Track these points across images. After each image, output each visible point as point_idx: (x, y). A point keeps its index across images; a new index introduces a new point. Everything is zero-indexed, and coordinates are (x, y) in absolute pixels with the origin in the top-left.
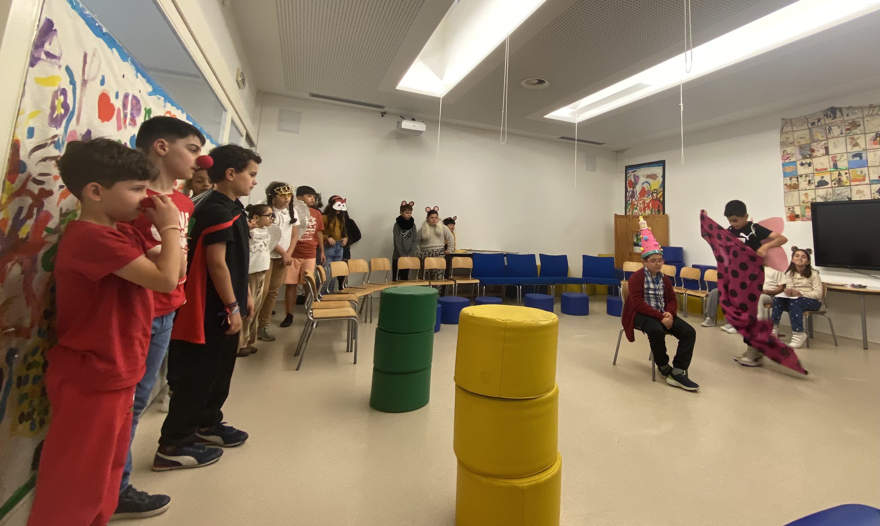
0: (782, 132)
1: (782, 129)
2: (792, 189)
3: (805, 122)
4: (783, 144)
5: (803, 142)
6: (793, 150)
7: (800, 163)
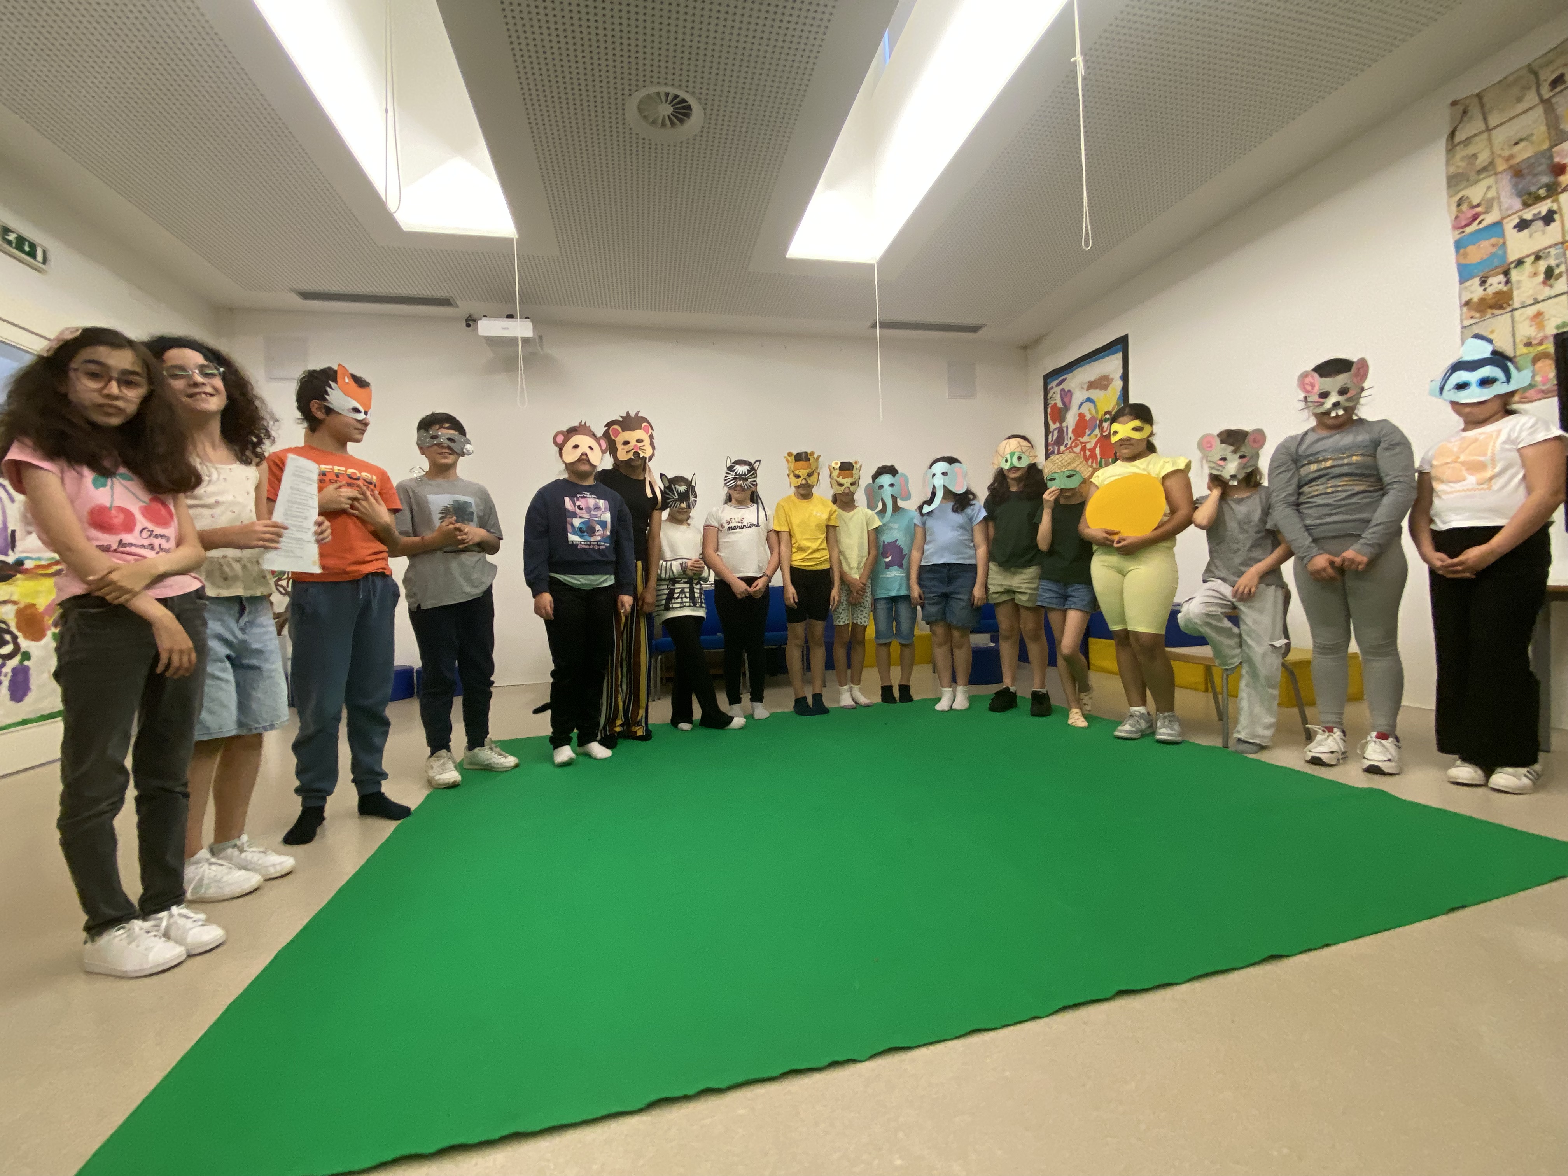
0: (1451, 148)
1: (1452, 134)
2: (1490, 311)
3: (1527, 88)
4: (1455, 181)
5: (1524, 152)
6: (1489, 188)
7: (1517, 221)
